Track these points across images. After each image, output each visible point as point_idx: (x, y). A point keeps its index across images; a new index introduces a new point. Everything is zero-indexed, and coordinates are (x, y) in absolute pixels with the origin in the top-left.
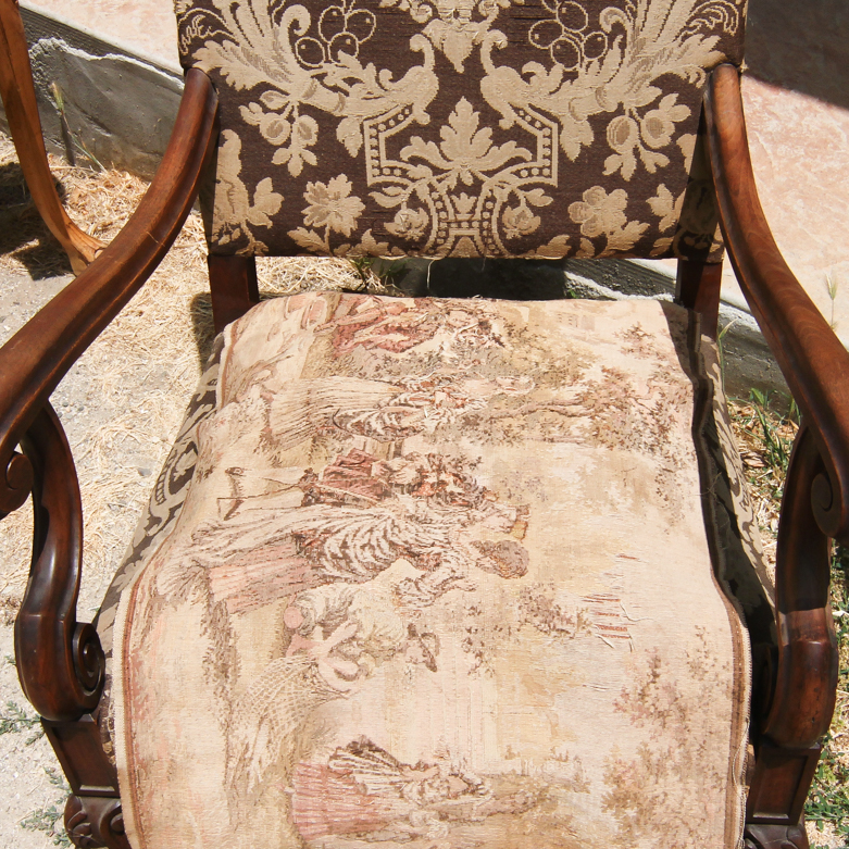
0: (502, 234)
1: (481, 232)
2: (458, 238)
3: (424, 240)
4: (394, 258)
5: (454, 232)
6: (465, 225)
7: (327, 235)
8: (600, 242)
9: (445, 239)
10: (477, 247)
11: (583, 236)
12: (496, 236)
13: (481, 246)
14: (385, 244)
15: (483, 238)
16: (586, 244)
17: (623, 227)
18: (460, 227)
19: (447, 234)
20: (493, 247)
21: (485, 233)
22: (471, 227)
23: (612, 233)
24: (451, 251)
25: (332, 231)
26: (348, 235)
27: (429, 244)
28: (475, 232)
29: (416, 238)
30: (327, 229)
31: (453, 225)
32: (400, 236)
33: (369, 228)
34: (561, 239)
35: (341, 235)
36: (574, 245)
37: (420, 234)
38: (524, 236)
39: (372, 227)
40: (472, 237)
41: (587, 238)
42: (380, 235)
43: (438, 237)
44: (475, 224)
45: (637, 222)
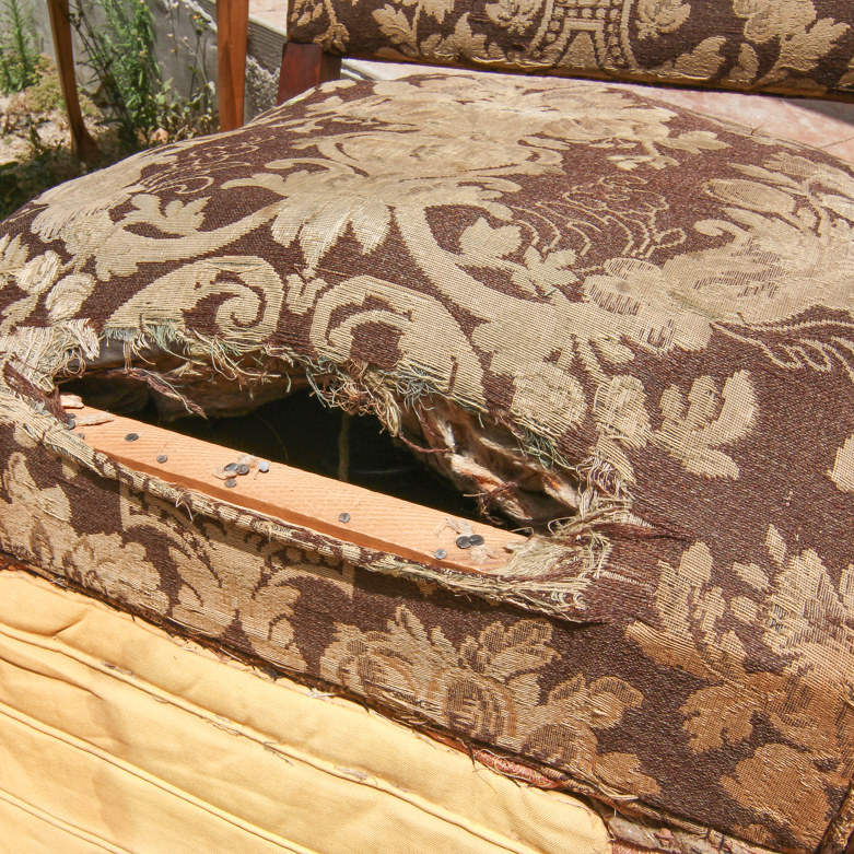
0: (633, 30)
1: (606, 26)
2: (574, 33)
3: (531, 32)
4: (491, 61)
5: (570, 24)
6: (587, 13)
7: (416, 18)
8: (768, 53)
9: (558, 33)
10: (596, 49)
11: (744, 41)
12: (625, 33)
13: (603, 51)
14: (481, 38)
15: (607, 34)
16: (748, 55)
17: (808, 28)
18: (579, 16)
19: (562, 26)
20: (616, 52)
21: (611, 28)
22: (593, 17)
23: (789, 38)
24: (563, 54)
25: (423, 13)
26: (440, 20)
27: (535, 42)
28: (598, 26)
29: (521, 31)
30: (418, 9)
31: (572, 13)
32: (503, 24)
33: (467, 10)
34: (713, 43)
35: (433, 19)
36: (730, 55)
37: (528, 24)
38: (662, 35)
39: (472, 10)
40: (592, 33)
41: (751, 43)
42: (480, 24)
43: (550, 31)
44: (601, 13)
45: (831, 20)
